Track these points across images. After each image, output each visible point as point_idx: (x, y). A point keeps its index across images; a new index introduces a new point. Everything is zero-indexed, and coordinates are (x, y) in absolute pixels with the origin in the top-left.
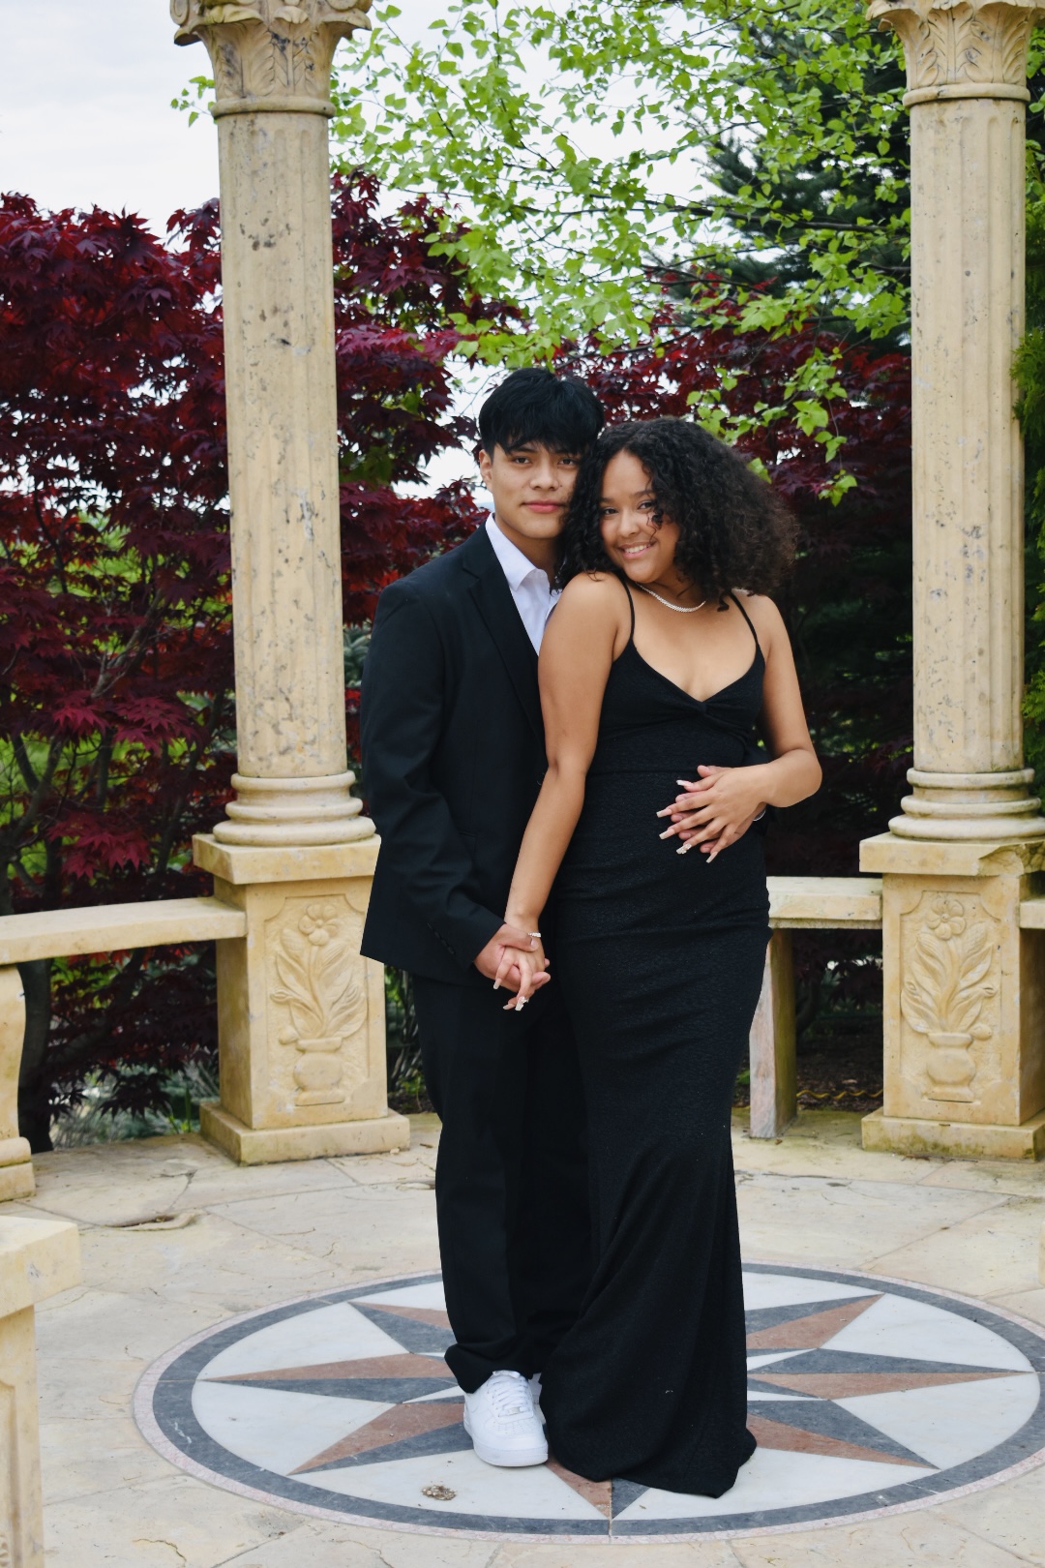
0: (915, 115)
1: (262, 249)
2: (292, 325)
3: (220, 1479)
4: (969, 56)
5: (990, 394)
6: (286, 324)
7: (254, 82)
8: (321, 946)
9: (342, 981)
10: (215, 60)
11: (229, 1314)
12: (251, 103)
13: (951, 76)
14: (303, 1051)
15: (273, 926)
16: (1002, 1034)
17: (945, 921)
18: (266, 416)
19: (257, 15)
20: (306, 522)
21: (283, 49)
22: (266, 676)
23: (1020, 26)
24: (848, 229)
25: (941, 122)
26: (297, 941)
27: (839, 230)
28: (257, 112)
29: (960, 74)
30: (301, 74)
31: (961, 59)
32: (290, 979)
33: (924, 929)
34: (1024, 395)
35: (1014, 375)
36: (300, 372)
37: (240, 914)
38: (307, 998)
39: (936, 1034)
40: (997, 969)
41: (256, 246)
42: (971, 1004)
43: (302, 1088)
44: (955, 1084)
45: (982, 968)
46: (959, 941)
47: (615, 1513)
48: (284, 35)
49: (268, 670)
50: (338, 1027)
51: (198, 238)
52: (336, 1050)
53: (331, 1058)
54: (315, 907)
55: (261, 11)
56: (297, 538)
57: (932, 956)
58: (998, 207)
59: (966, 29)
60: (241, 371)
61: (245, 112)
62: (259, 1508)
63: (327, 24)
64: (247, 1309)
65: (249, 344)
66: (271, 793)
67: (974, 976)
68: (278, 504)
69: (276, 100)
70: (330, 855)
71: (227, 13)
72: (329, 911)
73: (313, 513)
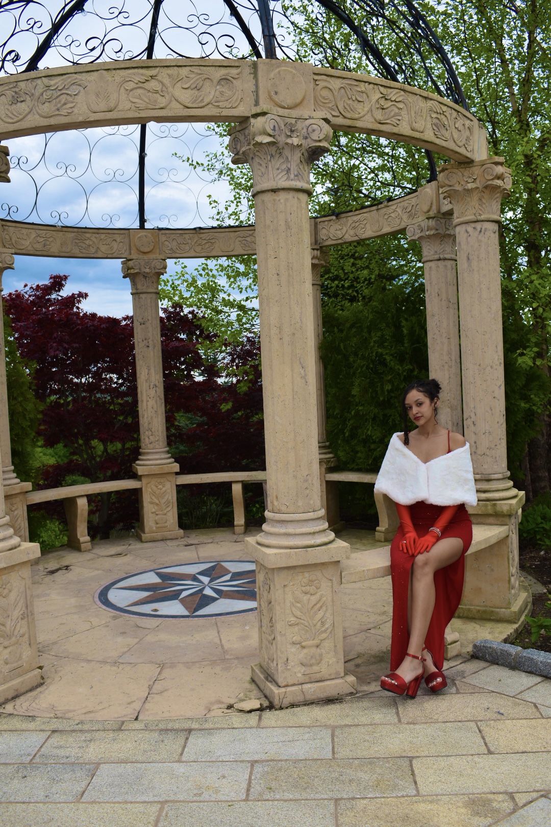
1: (142, 325)
2: (150, 342)
3: (107, 609)
6: (148, 342)
7: (139, 286)
8: (161, 489)
9: (166, 498)
10: (131, 281)
12: (138, 291)
14: (157, 515)
15: (149, 485)
18: (144, 364)
19: (139, 271)
20: (155, 389)
21: (146, 279)
22: (146, 425)
26: (155, 488)
28: (140, 293)
30: (153, 284)
32: (153, 498)
36: (152, 353)
37: (140, 482)
38: (158, 502)
41: (141, 324)
43: (157, 524)
47: (193, 614)
48: (146, 275)
49: (146, 424)
50: (165, 509)
52: (165, 514)
53: (164, 516)
54: (159, 480)
56: (152, 392)
60: (139, 354)
61: (137, 293)
62: (113, 614)
63: (156, 273)
64: (129, 573)
65: (140, 347)
66: (148, 453)
68: (148, 384)
69: (144, 290)
70: (162, 468)
71: (132, 271)
72: (162, 481)
73: (156, 386)
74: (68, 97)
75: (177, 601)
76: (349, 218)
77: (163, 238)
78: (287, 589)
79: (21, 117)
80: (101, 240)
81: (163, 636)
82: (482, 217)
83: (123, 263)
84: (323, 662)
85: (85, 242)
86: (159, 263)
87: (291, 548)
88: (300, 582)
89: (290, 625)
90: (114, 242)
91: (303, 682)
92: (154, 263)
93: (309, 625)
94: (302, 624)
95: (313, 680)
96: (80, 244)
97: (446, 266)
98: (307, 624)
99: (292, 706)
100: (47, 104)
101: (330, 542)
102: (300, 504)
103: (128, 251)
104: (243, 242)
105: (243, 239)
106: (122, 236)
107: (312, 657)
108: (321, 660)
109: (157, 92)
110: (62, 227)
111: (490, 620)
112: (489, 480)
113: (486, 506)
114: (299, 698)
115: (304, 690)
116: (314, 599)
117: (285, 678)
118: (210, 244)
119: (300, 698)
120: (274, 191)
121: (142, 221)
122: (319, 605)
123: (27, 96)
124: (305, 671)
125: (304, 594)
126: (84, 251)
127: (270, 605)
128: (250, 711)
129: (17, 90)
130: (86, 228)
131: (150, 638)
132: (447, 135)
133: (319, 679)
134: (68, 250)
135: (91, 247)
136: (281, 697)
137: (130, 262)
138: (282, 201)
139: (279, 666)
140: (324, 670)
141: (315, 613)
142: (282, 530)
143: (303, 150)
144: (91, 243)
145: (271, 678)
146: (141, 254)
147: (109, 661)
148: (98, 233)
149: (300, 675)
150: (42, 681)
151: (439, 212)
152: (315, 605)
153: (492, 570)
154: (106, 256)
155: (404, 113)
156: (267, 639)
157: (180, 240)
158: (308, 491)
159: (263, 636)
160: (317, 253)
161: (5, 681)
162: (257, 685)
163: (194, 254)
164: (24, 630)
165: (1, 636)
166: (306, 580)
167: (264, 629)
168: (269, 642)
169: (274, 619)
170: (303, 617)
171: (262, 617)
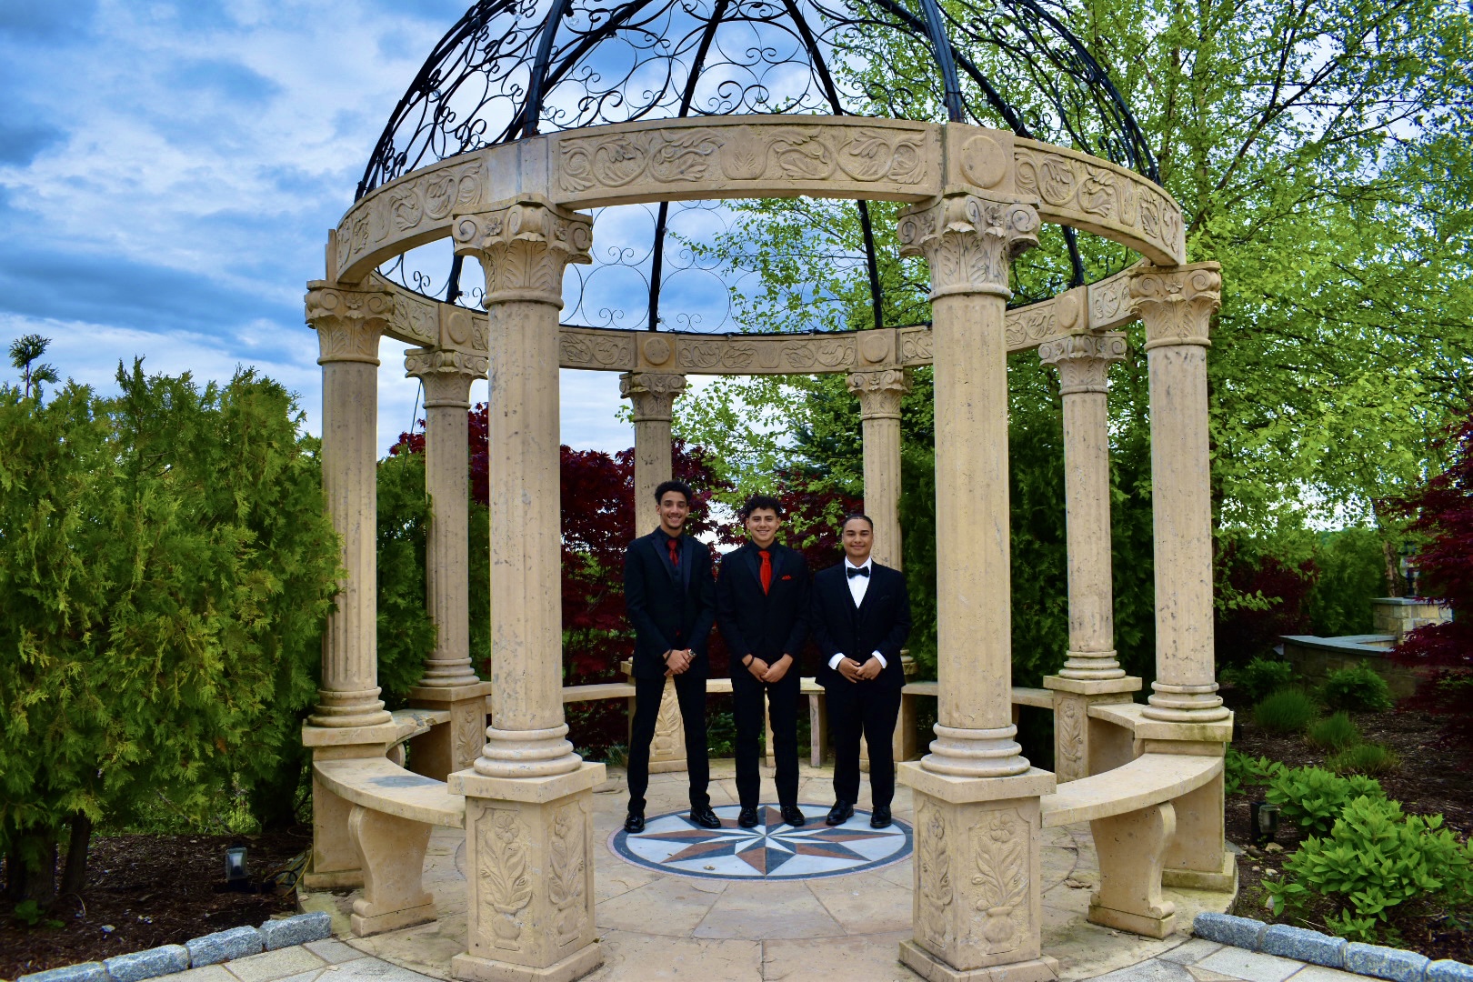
0: (864, 424)
1: (648, 465)
3: (639, 866)
4: (881, 405)
7: (647, 411)
10: (634, 403)
12: (646, 417)
18: (648, 520)
19: (648, 390)
21: (658, 401)
23: (897, 395)
24: (844, 458)
25: (873, 425)
27: (840, 458)
28: (648, 420)
29: (878, 411)
30: (662, 409)
31: (879, 406)
35: (898, 507)
41: (646, 463)
47: (767, 874)
48: (657, 396)
50: (670, 728)
51: (626, 461)
52: (669, 736)
53: (668, 738)
55: (650, 389)
58: (892, 453)
59: (880, 396)
60: (641, 505)
61: (642, 421)
63: (671, 393)
65: (643, 496)
69: (654, 417)
71: (639, 389)
74: (697, 157)
75: (732, 857)
77: (681, 345)
78: (972, 833)
79: (628, 179)
80: (597, 343)
81: (740, 904)
82: (1189, 339)
83: (621, 377)
84: (1014, 937)
85: (576, 345)
86: (676, 380)
87: (980, 776)
88: (990, 824)
89: (974, 885)
90: (615, 347)
91: (988, 965)
92: (668, 379)
93: (999, 884)
94: (990, 883)
95: (1001, 962)
96: (569, 349)
97: (1095, 401)
98: (996, 884)
100: (666, 164)
101: (1023, 772)
102: (991, 717)
103: (633, 361)
104: (792, 356)
105: (793, 351)
106: (626, 339)
107: (1001, 930)
108: (1012, 934)
109: (817, 157)
111: (1193, 888)
112: (1193, 694)
113: (1191, 729)
115: (992, 976)
116: (1006, 848)
117: (966, 958)
118: (745, 356)
120: (967, 294)
121: (654, 320)
122: (1012, 857)
123: (638, 153)
124: (991, 950)
125: (993, 842)
126: (574, 358)
127: (942, 858)
129: (624, 143)
130: (578, 326)
131: (723, 906)
132: (1156, 229)
133: (1009, 961)
135: (583, 353)
137: (636, 377)
138: (977, 308)
139: (959, 941)
140: (1012, 948)
141: (1007, 868)
142: (967, 752)
143: (1006, 244)
144: (584, 348)
145: (939, 958)
146: (651, 366)
147: (680, 936)
148: (593, 335)
149: (984, 955)
150: (602, 961)
151: (1087, 327)
152: (1007, 857)
153: (1197, 819)
155: (1113, 199)
156: (932, 904)
157: (704, 349)
158: (1000, 699)
159: (923, 900)
160: (900, 375)
161: (559, 959)
162: (913, 970)
163: (723, 370)
164: (581, 887)
165: (557, 894)
166: (997, 822)
167: (926, 890)
168: (937, 908)
169: (950, 876)
170: (991, 874)
171: (923, 874)
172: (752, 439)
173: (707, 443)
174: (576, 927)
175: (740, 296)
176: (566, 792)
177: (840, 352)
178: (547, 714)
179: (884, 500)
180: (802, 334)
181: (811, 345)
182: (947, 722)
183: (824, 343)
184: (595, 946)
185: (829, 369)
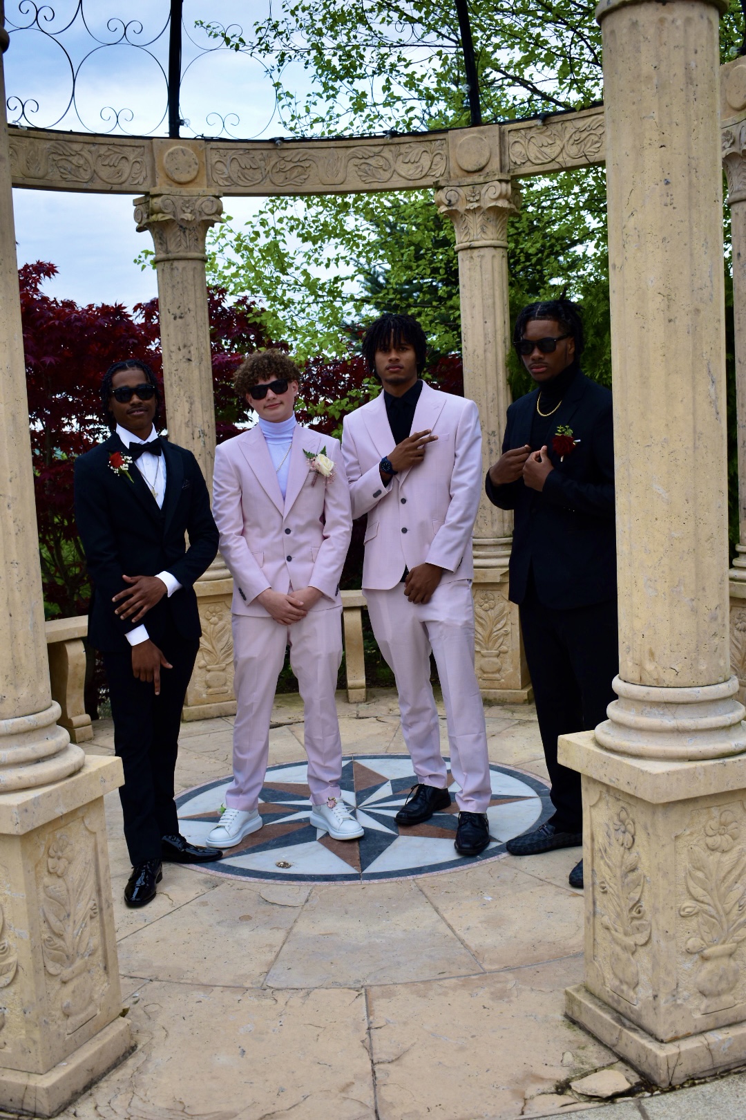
0: (460, 255)
1: (178, 320)
2: (192, 352)
4: (482, 229)
5: (497, 374)
6: (190, 352)
7: (172, 247)
9: (225, 639)
10: (154, 237)
11: (184, 789)
12: (170, 256)
13: (475, 238)
14: (209, 671)
16: (512, 650)
17: (486, 602)
18: (182, 393)
19: (172, 217)
20: (201, 438)
21: (184, 232)
23: (504, 216)
24: (428, 307)
25: (472, 257)
27: (424, 307)
28: (174, 260)
29: (479, 236)
30: (192, 243)
31: (479, 230)
33: (477, 606)
34: (512, 374)
35: (507, 366)
36: (196, 373)
38: (210, 647)
39: (484, 652)
40: (509, 622)
41: (175, 318)
42: (499, 638)
43: (209, 687)
44: (493, 673)
45: (503, 622)
46: (493, 611)
47: (362, 870)
48: (184, 226)
50: (224, 660)
51: (148, 316)
52: (224, 670)
54: (212, 608)
55: (174, 216)
56: (198, 446)
57: (481, 618)
58: (497, 293)
59: (481, 218)
60: (170, 373)
61: (168, 260)
63: (203, 221)
64: (191, 786)
65: (174, 361)
67: (499, 626)
68: (189, 430)
69: (182, 254)
70: (218, 585)
71: (160, 217)
72: (218, 608)
73: (205, 435)
75: (314, 843)
76: (568, 124)
77: (214, 157)
78: (681, 843)
80: (100, 156)
81: (328, 923)
83: (136, 203)
84: (740, 986)
85: (70, 158)
86: (209, 204)
88: (704, 827)
89: (683, 916)
90: (124, 160)
91: (704, 1029)
92: (199, 202)
93: (718, 913)
94: (706, 912)
95: (722, 1023)
96: (61, 164)
98: (713, 912)
99: (692, 1081)
102: (703, 667)
103: (149, 181)
104: (363, 167)
105: (363, 161)
106: (139, 150)
107: (721, 977)
108: (737, 981)
110: (29, 128)
114: (702, 1063)
115: (711, 1047)
116: (728, 860)
117: (673, 1024)
118: (300, 169)
119: (705, 1064)
121: (175, 122)
122: (736, 873)
124: (708, 1007)
125: (709, 852)
126: (69, 177)
127: (632, 876)
128: (612, 1099)
130: (71, 133)
131: (304, 928)
133: (732, 1020)
134: (41, 174)
135: (81, 170)
136: (672, 1065)
137: (155, 200)
138: (679, 22)
139: (662, 1000)
140: (737, 1000)
141: (730, 889)
142: (668, 722)
144: (82, 162)
145: (630, 1020)
146: (175, 185)
147: (247, 985)
148: (94, 144)
149: (698, 1015)
150: (133, 1043)
152: (729, 872)
154: (109, 188)
156: (615, 941)
157: (245, 161)
158: (716, 641)
159: (600, 933)
160: (506, 188)
161: (67, 1053)
162: (589, 1033)
163: (271, 189)
164: (95, 941)
165: (57, 960)
166: (714, 824)
167: (606, 919)
168: (625, 948)
169: (645, 905)
170: (707, 899)
171: (599, 896)
172: (312, 286)
173: (253, 291)
174: (91, 1000)
175: (288, 94)
176: (61, 810)
177: (425, 161)
178: (24, 692)
179: (490, 356)
180: (375, 137)
181: (386, 153)
182: (636, 676)
183: (403, 149)
184: (122, 1023)
185: (411, 184)
